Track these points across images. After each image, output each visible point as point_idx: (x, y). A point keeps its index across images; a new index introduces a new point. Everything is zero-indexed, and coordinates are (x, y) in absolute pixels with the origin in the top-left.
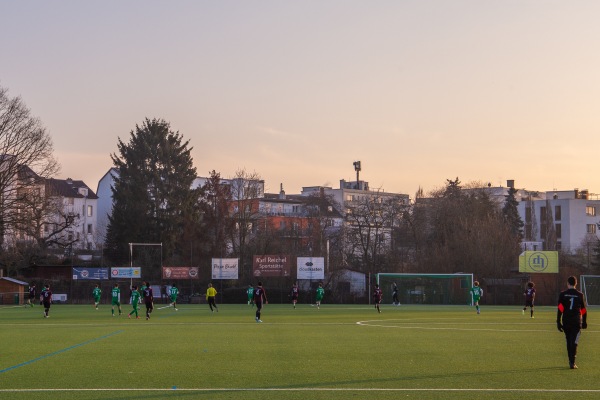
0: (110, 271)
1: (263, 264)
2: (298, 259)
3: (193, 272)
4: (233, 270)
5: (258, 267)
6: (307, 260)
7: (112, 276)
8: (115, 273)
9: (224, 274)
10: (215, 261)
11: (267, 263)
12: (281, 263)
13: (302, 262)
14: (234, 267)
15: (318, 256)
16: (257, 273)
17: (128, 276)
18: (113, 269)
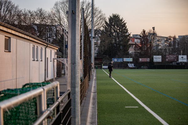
0: (123, 59)
1: (169, 57)
2: (179, 56)
3: (148, 60)
4: (160, 59)
5: (167, 58)
6: (182, 56)
7: (124, 61)
8: (125, 60)
9: (157, 60)
10: (154, 57)
11: (170, 57)
12: (174, 57)
13: (180, 57)
14: (160, 58)
15: (185, 55)
16: (167, 60)
17: (128, 61)
18: (124, 59)
